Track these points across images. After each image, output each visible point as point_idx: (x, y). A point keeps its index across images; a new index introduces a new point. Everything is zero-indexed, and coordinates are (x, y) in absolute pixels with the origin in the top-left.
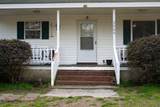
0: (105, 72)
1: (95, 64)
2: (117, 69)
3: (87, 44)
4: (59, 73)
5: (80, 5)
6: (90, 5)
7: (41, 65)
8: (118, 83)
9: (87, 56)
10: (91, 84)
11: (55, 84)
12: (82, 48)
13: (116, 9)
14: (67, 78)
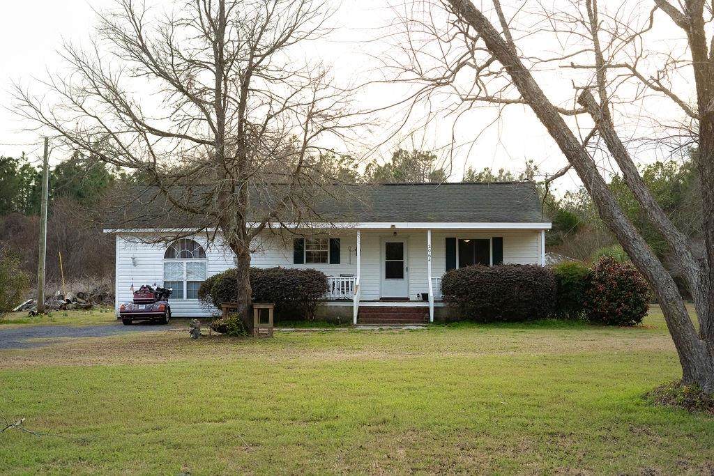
0: (418, 309)
1: (407, 300)
2: (431, 305)
3: (395, 270)
4: (360, 309)
5: (387, 225)
6: (399, 225)
7: (338, 300)
8: (432, 320)
9: (395, 288)
10: (401, 322)
11: (358, 322)
12: (388, 277)
13: (432, 230)
14: (373, 316)
